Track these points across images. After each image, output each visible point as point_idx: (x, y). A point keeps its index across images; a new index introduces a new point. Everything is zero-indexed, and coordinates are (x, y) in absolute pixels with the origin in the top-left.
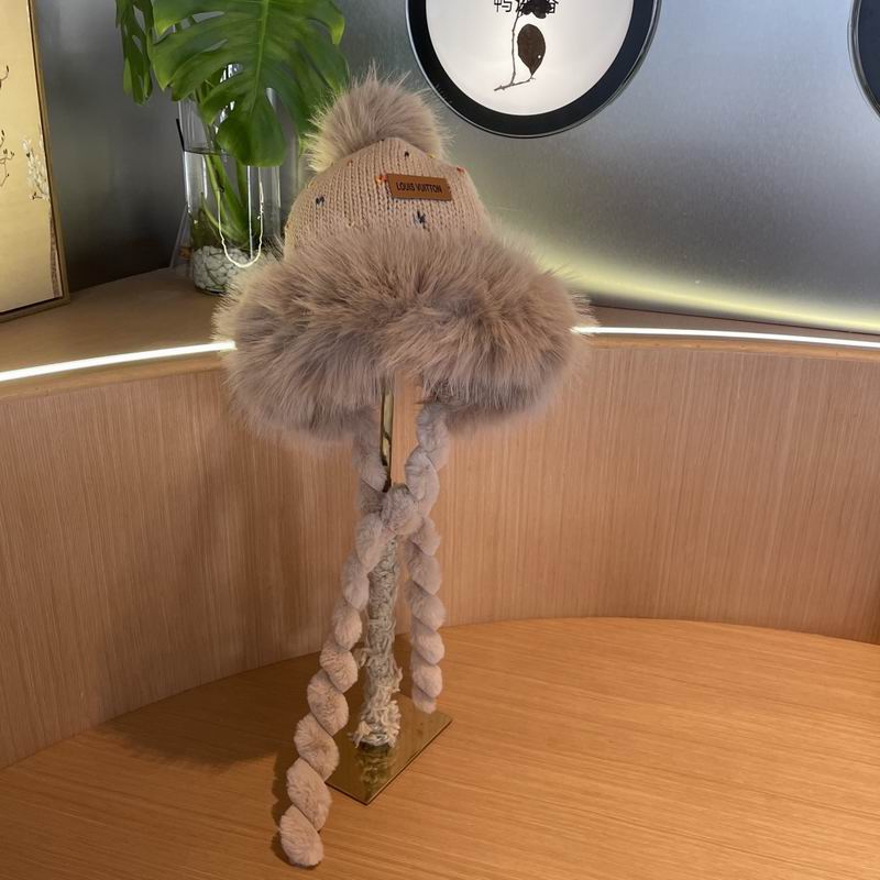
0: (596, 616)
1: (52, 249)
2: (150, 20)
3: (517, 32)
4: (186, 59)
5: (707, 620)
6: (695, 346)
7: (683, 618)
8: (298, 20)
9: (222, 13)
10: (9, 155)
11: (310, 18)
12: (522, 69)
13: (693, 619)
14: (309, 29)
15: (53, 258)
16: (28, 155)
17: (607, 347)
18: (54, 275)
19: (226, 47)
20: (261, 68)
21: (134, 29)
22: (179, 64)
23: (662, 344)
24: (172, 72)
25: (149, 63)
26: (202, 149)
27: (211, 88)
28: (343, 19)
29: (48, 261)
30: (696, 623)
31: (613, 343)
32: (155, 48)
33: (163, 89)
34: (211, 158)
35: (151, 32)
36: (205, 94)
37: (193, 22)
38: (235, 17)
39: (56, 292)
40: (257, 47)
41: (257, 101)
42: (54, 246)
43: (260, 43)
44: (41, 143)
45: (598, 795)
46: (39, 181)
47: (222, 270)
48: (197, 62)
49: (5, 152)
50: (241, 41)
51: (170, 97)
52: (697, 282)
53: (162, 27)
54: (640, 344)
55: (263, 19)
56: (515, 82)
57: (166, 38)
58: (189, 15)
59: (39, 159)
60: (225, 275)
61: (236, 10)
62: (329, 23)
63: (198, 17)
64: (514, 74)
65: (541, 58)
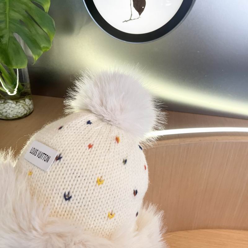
8: (26, 1)
20: (9, 24)
28: (49, 1)
40: (6, 13)
41: (9, 39)
43: (7, 12)
47: (4, 110)
60: (6, 112)
64: (132, 15)
65: (144, 8)
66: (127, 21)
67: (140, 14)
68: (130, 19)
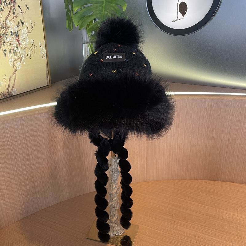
0: (201, 179)
1: (47, 72)
2: (72, 8)
3: (179, 4)
4: (82, 18)
5: (236, 183)
6: (233, 98)
7: (228, 181)
8: (113, 5)
9: (92, 4)
10: (35, 47)
11: (117, 4)
12: (180, 15)
13: (232, 182)
14: (116, 7)
15: (47, 74)
16: (41, 47)
17: (205, 99)
18: (47, 79)
19: (93, 14)
21: (69, 10)
22: (81, 19)
23: (223, 98)
24: (79, 22)
25: (72, 20)
26: (87, 43)
27: (90, 25)
28: (126, 4)
29: (46, 75)
30: (233, 183)
31: (207, 97)
32: (74, 16)
33: (76, 26)
34: (90, 45)
35: (73, 11)
36: (88, 27)
37: (84, 7)
38: (96, 5)
39: (48, 84)
42: (48, 71)
43: (103, 12)
44: (44, 43)
45: (199, 237)
46: (44, 53)
48: (86, 19)
49: (34, 46)
50: (98, 12)
51: (78, 29)
52: (235, 78)
53: (76, 9)
54: (215, 97)
55: (104, 5)
56: (178, 19)
57: (77, 13)
58: (83, 5)
59: (44, 48)
61: (96, 3)
62: (122, 5)
63: (85, 6)
64: (178, 17)
65: (186, 12)
66: (174, 21)
67: (183, 16)
68: (177, 20)
